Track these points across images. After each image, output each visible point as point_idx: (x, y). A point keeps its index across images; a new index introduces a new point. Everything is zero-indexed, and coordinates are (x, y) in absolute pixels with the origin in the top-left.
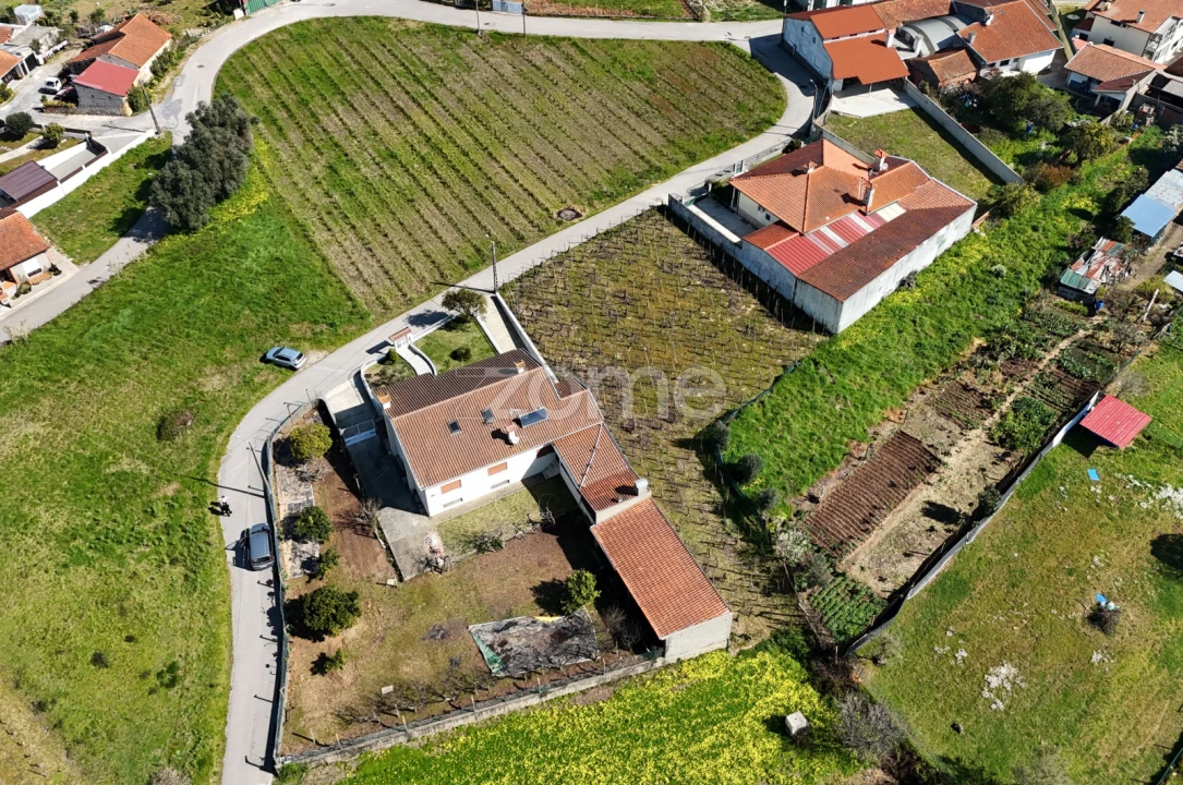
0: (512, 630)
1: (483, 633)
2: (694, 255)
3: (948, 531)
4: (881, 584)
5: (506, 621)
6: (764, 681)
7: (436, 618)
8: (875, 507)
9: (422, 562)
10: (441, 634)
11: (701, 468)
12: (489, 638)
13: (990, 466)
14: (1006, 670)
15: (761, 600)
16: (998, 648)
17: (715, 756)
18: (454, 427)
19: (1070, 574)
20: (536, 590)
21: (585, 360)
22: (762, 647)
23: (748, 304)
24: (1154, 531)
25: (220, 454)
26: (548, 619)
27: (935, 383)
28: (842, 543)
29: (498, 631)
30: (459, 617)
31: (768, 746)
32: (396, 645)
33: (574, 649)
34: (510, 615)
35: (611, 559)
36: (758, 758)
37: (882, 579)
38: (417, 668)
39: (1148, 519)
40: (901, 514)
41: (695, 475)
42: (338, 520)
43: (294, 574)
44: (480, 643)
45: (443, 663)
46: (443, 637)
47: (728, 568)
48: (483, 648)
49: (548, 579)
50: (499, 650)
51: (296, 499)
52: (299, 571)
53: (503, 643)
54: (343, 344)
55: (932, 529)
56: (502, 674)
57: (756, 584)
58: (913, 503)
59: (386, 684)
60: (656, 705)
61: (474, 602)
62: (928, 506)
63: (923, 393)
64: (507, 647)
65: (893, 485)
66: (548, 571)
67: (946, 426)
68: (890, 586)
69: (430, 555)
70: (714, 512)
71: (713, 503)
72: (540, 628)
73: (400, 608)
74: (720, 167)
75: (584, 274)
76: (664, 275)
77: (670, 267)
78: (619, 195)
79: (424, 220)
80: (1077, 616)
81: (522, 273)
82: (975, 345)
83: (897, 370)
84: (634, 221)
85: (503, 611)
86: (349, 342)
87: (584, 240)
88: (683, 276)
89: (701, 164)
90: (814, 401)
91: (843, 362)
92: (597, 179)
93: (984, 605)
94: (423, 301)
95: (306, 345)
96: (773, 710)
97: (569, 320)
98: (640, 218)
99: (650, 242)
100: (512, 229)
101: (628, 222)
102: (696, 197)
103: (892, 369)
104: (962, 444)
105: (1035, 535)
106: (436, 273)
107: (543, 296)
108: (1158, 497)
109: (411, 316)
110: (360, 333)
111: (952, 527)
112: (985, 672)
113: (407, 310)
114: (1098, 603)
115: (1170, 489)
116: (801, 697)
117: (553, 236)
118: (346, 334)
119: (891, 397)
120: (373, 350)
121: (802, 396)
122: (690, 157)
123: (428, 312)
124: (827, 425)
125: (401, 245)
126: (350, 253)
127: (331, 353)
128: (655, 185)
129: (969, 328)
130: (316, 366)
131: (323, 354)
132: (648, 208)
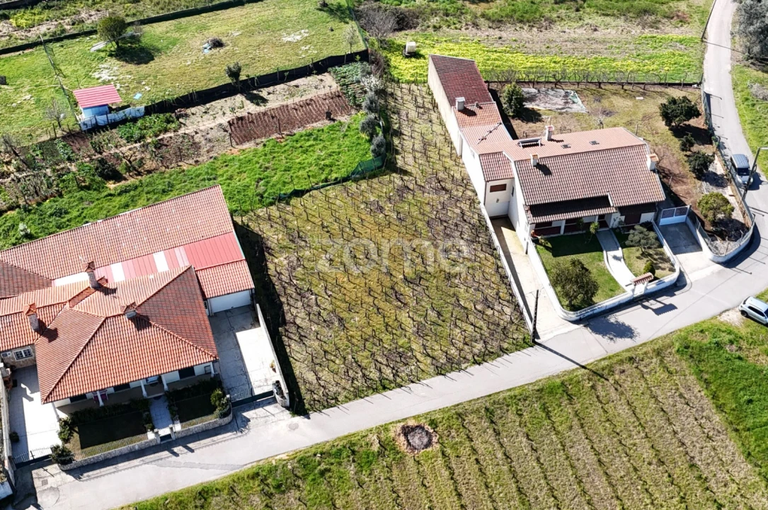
0: (560, 107)
1: (580, 108)
4: (324, 79)
5: (564, 111)
7: (608, 119)
8: (296, 110)
10: (606, 113)
11: (398, 157)
12: (574, 106)
13: (198, 114)
14: (287, 40)
15: (398, 93)
16: (283, 47)
20: (540, 121)
23: (279, 265)
24: (139, 68)
26: (536, 108)
28: (332, 98)
29: (569, 108)
30: (594, 117)
32: (635, 113)
34: (561, 114)
37: (322, 80)
38: (621, 103)
39: (135, 72)
40: (282, 103)
41: (404, 154)
42: (685, 180)
44: (582, 105)
45: (605, 101)
48: (580, 102)
49: (531, 124)
50: (569, 101)
53: (566, 103)
55: (269, 94)
56: (569, 91)
57: (396, 99)
58: (269, 107)
59: (641, 100)
61: (583, 121)
62: (261, 104)
63: (197, 162)
64: (564, 101)
65: (273, 117)
67: (203, 139)
68: (320, 77)
70: (403, 134)
72: (542, 105)
74: (178, 466)
75: (428, 338)
76: (344, 315)
77: (332, 323)
78: (339, 453)
79: (615, 491)
80: (227, 48)
81: (499, 359)
82: (118, 184)
83: (201, 177)
84: (340, 398)
85: (565, 115)
86: (696, 325)
87: (412, 385)
88: (324, 309)
89: (200, 481)
90: (285, 170)
91: (238, 192)
92: (356, 494)
93: (272, 62)
94: (617, 355)
95: (744, 332)
96: (418, 61)
97: (462, 291)
98: (330, 401)
99: (337, 361)
100: (497, 433)
101: (348, 399)
102: (245, 414)
103: (204, 180)
104: (202, 128)
105: (210, 80)
106: (601, 393)
107: (481, 323)
108: (115, 78)
109: (631, 337)
110: (689, 331)
111: (255, 92)
112: (298, 42)
113: (635, 349)
114: (210, 49)
115: (103, 79)
116: (400, 62)
117: (449, 404)
118: (702, 331)
119: (225, 162)
120: (671, 307)
121: (292, 177)
122: (205, 499)
123: (612, 339)
124: (289, 155)
125: (648, 454)
126: (716, 459)
127: (714, 318)
128: (284, 457)
129: (107, 196)
130: (728, 306)
131: (724, 318)
132: (313, 415)
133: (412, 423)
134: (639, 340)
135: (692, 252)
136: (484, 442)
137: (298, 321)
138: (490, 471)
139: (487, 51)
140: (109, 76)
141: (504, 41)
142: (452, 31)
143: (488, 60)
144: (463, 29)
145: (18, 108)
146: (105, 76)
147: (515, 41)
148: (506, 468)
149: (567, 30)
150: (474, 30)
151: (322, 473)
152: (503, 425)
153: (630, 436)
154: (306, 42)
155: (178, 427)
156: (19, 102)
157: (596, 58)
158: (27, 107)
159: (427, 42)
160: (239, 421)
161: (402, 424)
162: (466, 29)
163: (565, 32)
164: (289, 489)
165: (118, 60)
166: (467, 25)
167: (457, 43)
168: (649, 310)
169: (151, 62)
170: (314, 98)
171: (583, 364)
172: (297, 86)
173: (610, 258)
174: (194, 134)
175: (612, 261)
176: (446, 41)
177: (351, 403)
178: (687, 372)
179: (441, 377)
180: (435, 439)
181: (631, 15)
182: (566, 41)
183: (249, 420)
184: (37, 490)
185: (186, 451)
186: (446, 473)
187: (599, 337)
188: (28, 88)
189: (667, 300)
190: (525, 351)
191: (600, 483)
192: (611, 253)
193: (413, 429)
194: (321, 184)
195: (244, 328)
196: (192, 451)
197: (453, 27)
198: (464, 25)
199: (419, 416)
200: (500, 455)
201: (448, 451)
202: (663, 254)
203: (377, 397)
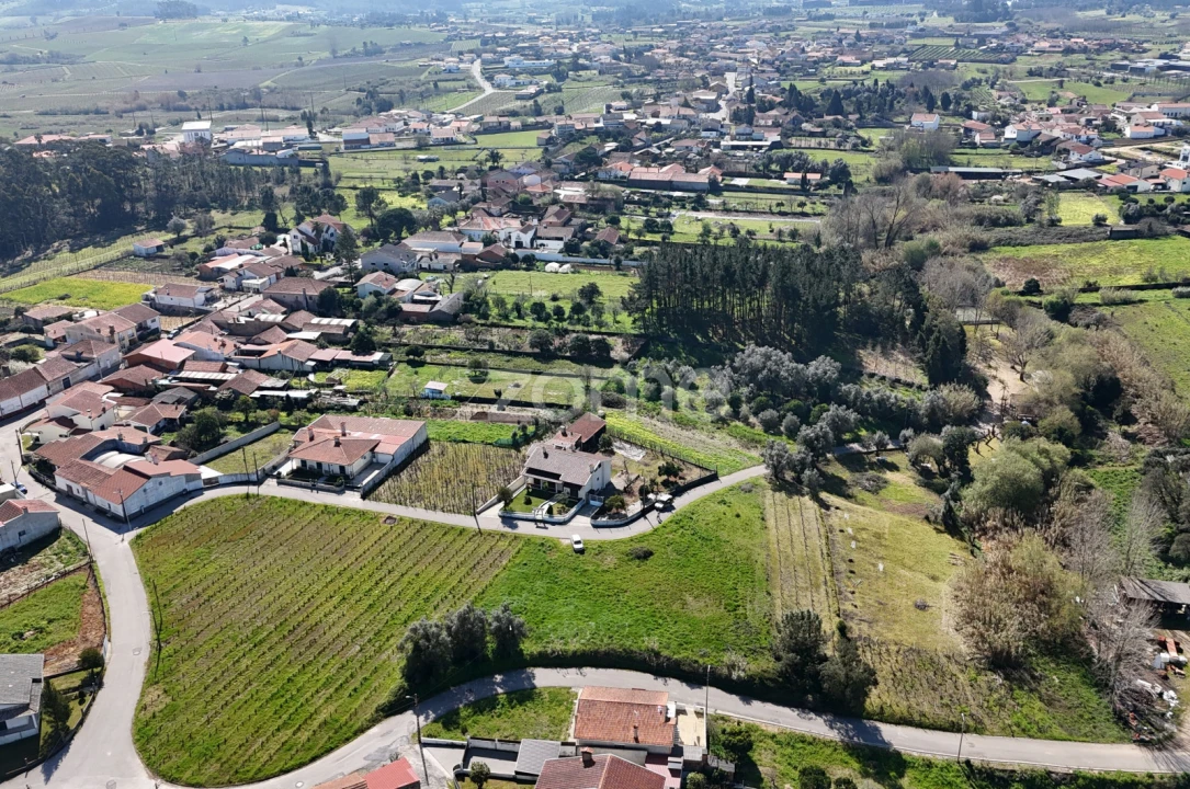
8: (511, 417)
13: (471, 406)
34: (625, 458)
40: (509, 414)
48: (641, 457)
53: (635, 455)
58: (503, 413)
62: (501, 411)
65: (497, 416)
78: (359, 513)
84: (382, 501)
86: (545, 536)
87: (411, 508)
88: (417, 477)
90: (472, 434)
91: (444, 433)
94: (498, 532)
104: (465, 411)
106: (473, 539)
115: (453, 383)
117: (415, 518)
118: (544, 540)
120: (546, 528)
123: (505, 527)
127: (558, 539)
132: (366, 501)
134: (515, 532)
135: (584, 516)
136: (410, 532)
138: (400, 539)
140: (458, 383)
141: (655, 427)
142: (636, 416)
147: (662, 429)
148: (406, 541)
149: (697, 434)
150: (648, 419)
151: (347, 515)
152: (424, 531)
153: (463, 553)
154: (556, 397)
155: (322, 486)
160: (342, 492)
161: (390, 516)
163: (694, 434)
164: (331, 514)
165: (468, 380)
169: (480, 384)
170: (525, 416)
171: (481, 529)
172: (525, 410)
173: (545, 503)
174: (459, 412)
178: (517, 547)
179: (425, 510)
180: (394, 524)
186: (384, 533)
187: (501, 524)
189: (549, 526)
190: (467, 516)
192: (548, 502)
193: (392, 518)
194: (478, 442)
199: (399, 516)
200: (410, 537)
201: (394, 529)
203: (394, 505)
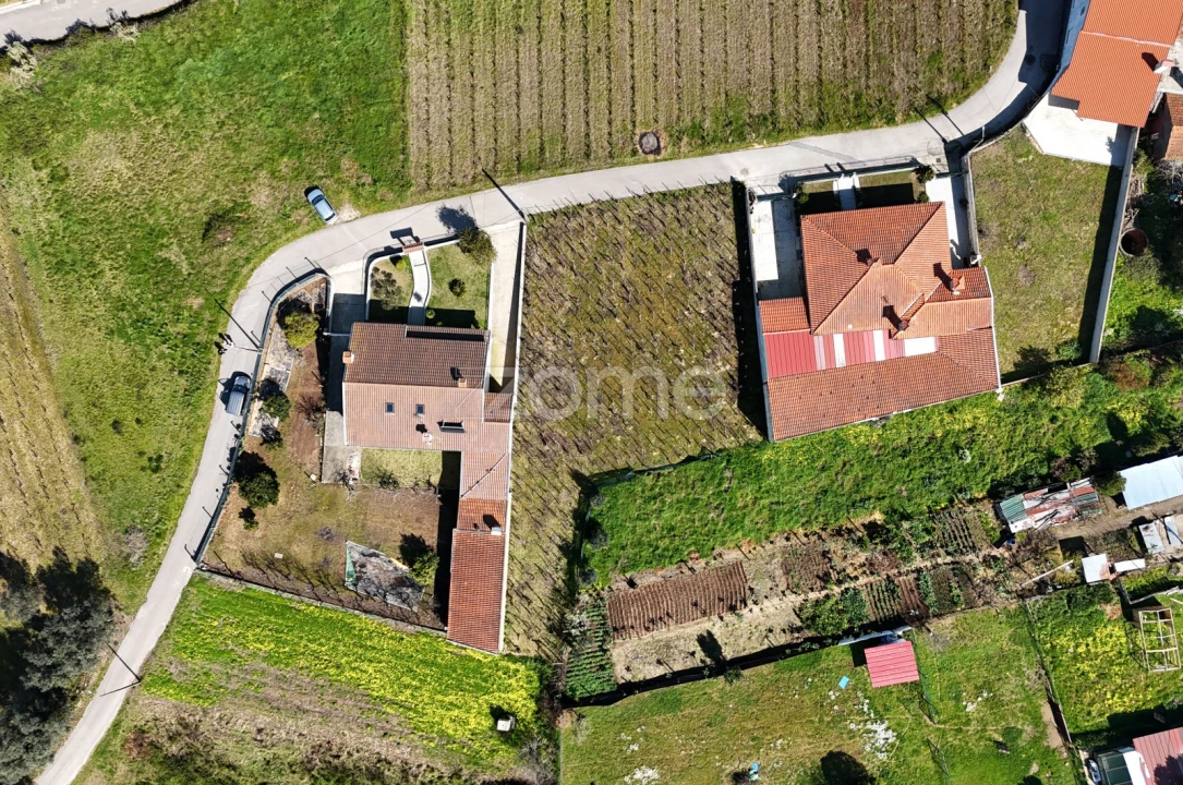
0: (373, 559)
1: (353, 552)
2: (723, 273)
3: (702, 661)
4: (624, 671)
5: (372, 551)
6: (509, 681)
7: (329, 522)
8: (668, 614)
9: (340, 474)
10: (328, 536)
11: (575, 505)
12: (357, 556)
13: (778, 631)
14: (652, 773)
15: (544, 631)
16: (661, 757)
17: (448, 709)
18: (390, 408)
19: (753, 740)
20: (405, 538)
21: (554, 348)
22: (524, 660)
23: (726, 361)
24: (839, 746)
25: (242, 286)
26: (400, 565)
27: (806, 535)
28: (623, 627)
29: (364, 555)
30: (344, 530)
31: (483, 722)
32: (297, 528)
33: (404, 596)
34: (377, 547)
35: (452, 563)
36: (473, 725)
37: (628, 669)
38: (303, 552)
39: (845, 736)
40: (682, 630)
41: (567, 509)
42: (300, 401)
43: (254, 433)
44: (348, 556)
45: (320, 559)
46: (328, 538)
47: (540, 595)
48: (349, 561)
49: (417, 534)
50: (358, 569)
51: (278, 366)
52: (258, 431)
53: (363, 566)
54: (375, 212)
55: (693, 654)
56: (351, 588)
57: (549, 619)
58: (697, 627)
59: (280, 552)
60: (435, 657)
61: (359, 525)
62: (705, 634)
63: (788, 539)
64: (364, 570)
65: (695, 604)
66: (420, 528)
67: (777, 579)
68: (628, 677)
69: (347, 472)
70: (560, 547)
71: (564, 540)
72: (391, 568)
73: (310, 501)
74: (838, 155)
75: (614, 241)
76: (680, 283)
77: (692, 276)
78: (713, 141)
79: (518, 70)
80: (729, 769)
81: (562, 206)
82: (872, 518)
83: (787, 507)
84: (702, 192)
85: (375, 542)
86: (382, 211)
87: (641, 193)
88: (696, 294)
89: (823, 137)
90: (698, 499)
91: (750, 474)
92: (709, 103)
93: (678, 726)
94: (462, 193)
95: (346, 195)
96: (501, 703)
97: (569, 292)
98: (711, 190)
99: (697, 231)
100: (587, 135)
101: (696, 190)
102: (781, 191)
103: (783, 504)
104: (776, 601)
105: (758, 700)
106: (492, 158)
107: (564, 248)
108: (869, 726)
109: (445, 208)
110: (393, 206)
111: (708, 661)
112: (639, 766)
113: (446, 197)
114: (750, 770)
115: (884, 726)
116: (524, 705)
117: (617, 169)
118: (382, 200)
119: (758, 530)
120: (396, 234)
121: (693, 488)
122: (820, 120)
123: (462, 210)
124: (690, 527)
125: (480, 97)
126: (431, 81)
127: (362, 216)
128: (757, 146)
129: (883, 498)
130: (344, 227)
131: (355, 213)
132: (728, 180)
133: (651, 157)
134: (439, 204)
135: (345, 295)
136: (599, 130)
137: (721, 284)
138: (604, 103)
139: (410, 709)
140: (876, 732)
141: (382, 728)
142: (439, 765)
143: (416, 688)
144: (424, 767)
145: (981, 687)
146: (882, 733)
147: (368, 725)
148: (592, 103)
149: (296, 738)
150: (411, 760)
151: (731, 123)
152: (580, 142)
153: (486, 115)
154: (630, 764)
155: (836, 187)
156: (980, 699)
157: (287, 665)
158: (970, 687)
159: (477, 746)
160: (786, 185)
161: (659, 158)
162: (419, 766)
163: (301, 735)
164: (758, 117)
165: (864, 767)
166: (416, 776)
167: (442, 734)
168: (415, 235)
169: (825, 755)
170: (644, 632)
171: (496, 189)
172: (659, 662)
173: (423, 300)
174: (786, 593)
175: (424, 296)
176: (454, 743)
177: (695, 185)
178: (414, 164)
179: (615, 197)
180: (637, 138)
181: (199, 762)
182: (308, 711)
183: (780, 185)
184: (944, 155)
185: (832, 167)
186: (637, 108)
187: (471, 215)
188: (971, 729)
189: (395, 243)
190: (538, 211)
191: (525, 80)
192: (420, 305)
193: (651, 152)
194: (666, 472)
195: (771, 283)
196: (827, 166)
197: (436, 774)
198: (420, 778)
199: (643, 162)
200: (591, 116)
201: (630, 127)
202: (375, 292)
203: (673, 187)
